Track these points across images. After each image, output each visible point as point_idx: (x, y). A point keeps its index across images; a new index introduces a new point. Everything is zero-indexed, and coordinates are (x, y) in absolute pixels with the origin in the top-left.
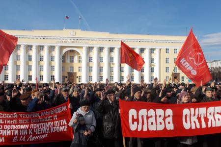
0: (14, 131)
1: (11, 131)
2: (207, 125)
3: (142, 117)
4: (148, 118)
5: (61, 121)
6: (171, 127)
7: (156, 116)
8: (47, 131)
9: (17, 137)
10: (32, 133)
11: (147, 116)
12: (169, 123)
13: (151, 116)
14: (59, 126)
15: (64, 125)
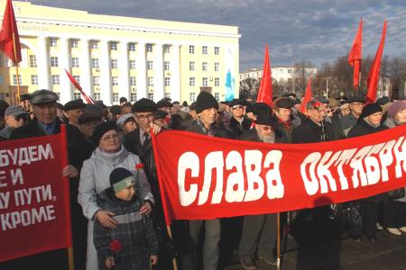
2: (350, 182)
3: (214, 171)
4: (227, 173)
5: (37, 189)
6: (277, 192)
7: (244, 167)
11: (225, 168)
12: (274, 183)
13: (234, 170)
14: (29, 208)
15: (45, 203)
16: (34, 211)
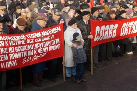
0: (23, 53)
1: (21, 54)
3: (102, 31)
5: (56, 40)
8: (47, 50)
9: (25, 58)
10: (36, 53)
11: (105, 30)
12: (114, 34)
14: (55, 45)
15: (58, 44)
16: (56, 45)
